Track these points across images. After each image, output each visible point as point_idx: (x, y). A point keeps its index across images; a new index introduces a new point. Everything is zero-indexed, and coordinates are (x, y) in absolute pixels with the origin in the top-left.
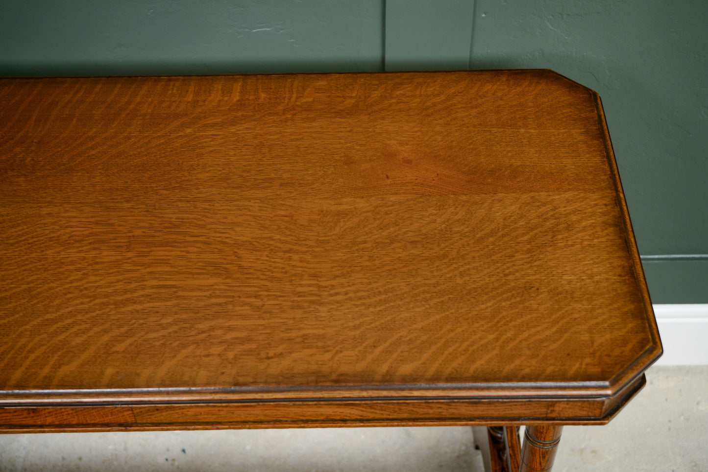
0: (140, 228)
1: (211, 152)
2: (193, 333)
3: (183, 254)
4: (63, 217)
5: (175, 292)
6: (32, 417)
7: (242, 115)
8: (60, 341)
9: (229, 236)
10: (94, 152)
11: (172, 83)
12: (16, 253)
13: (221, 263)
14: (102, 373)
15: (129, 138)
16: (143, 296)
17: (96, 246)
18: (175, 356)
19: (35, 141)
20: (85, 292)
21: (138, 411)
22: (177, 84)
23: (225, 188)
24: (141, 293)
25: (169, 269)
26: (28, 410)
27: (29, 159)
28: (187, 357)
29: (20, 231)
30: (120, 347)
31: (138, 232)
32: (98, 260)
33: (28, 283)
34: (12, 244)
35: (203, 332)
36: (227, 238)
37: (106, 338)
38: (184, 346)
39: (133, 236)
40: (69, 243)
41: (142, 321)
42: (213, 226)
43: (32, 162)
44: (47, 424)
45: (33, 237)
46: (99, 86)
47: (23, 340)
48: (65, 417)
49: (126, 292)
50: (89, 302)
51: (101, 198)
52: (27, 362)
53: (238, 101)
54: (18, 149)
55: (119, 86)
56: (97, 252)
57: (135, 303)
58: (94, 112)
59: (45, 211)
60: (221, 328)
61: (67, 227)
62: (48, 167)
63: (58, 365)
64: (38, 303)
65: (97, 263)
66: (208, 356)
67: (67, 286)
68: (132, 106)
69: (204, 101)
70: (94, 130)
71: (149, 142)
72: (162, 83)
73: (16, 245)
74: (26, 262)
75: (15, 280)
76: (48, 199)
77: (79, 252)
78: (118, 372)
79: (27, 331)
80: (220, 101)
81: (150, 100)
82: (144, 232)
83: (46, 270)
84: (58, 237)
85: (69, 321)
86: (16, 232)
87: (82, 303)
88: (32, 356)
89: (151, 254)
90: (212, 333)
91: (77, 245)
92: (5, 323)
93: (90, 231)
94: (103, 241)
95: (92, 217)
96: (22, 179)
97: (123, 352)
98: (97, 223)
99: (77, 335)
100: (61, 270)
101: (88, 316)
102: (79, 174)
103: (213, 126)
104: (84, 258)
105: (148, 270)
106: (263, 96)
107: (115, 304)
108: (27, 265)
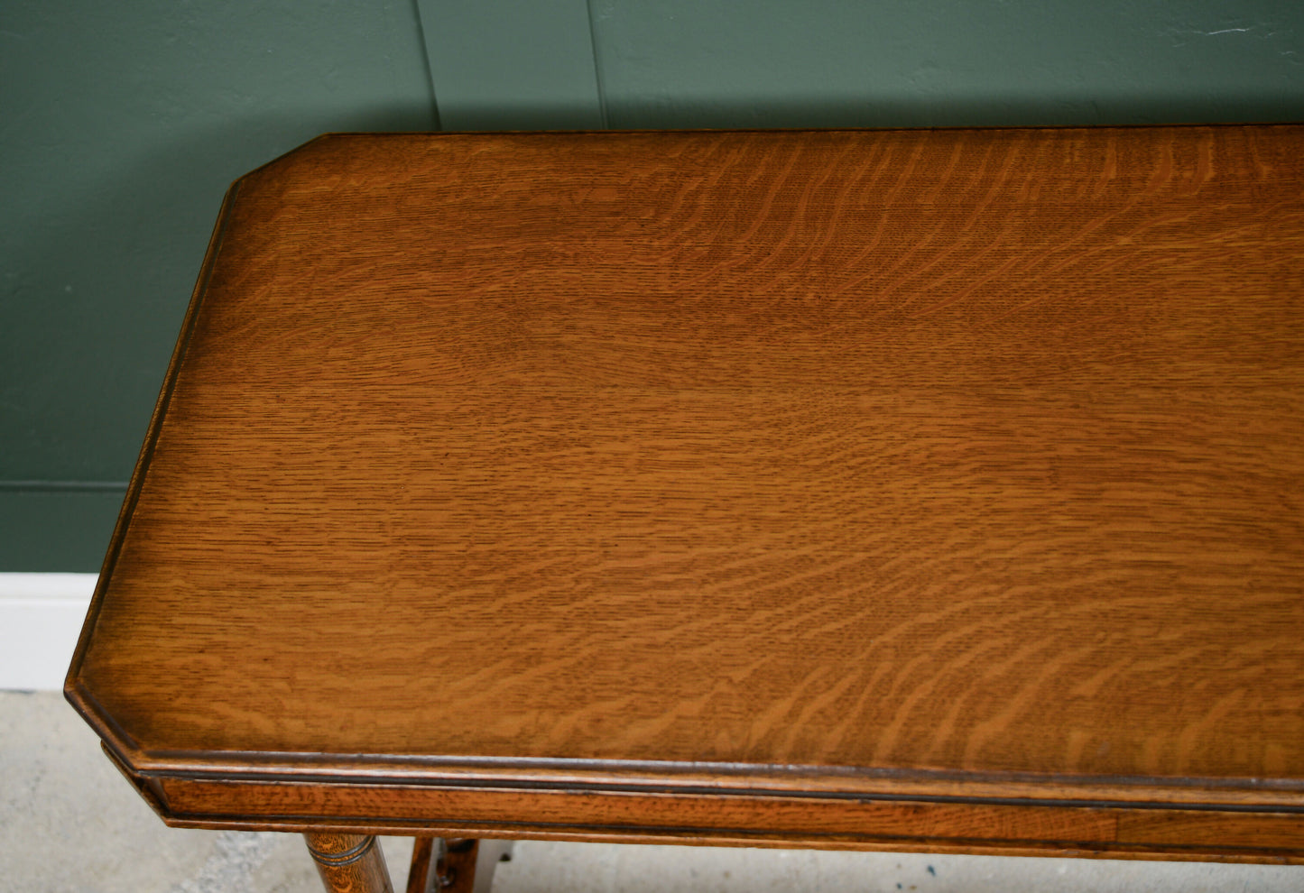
0: (1070, 440)
1: (1182, 284)
2: (1231, 664)
3: (1172, 497)
4: (905, 415)
5: (1174, 577)
6: (910, 821)
7: (1229, 210)
8: (960, 670)
9: (1259, 462)
10: (938, 283)
11: (1067, 143)
12: (828, 487)
13: (1256, 519)
14: (1062, 740)
15: (1005, 256)
16: (1109, 582)
17: (986, 475)
18: (1205, 711)
19: (814, 258)
20: (985, 570)
21: (1131, 818)
22: (1079, 143)
23: (1229, 362)
24: (1102, 576)
25: (1146, 527)
26: (907, 807)
27: (811, 296)
28: (1231, 714)
29: (826, 441)
30: (1087, 687)
31: (1067, 450)
32: (996, 506)
33: (867, 549)
34: (817, 469)
35: (1253, 663)
36: (1256, 466)
37: (1053, 667)
38: (1221, 691)
39: (1059, 458)
40: (930, 469)
41: (1117, 636)
42: (1223, 441)
43: (817, 302)
44: (933, 834)
45: (854, 456)
46: (920, 148)
47: (885, 667)
48: (974, 825)
49: (1071, 572)
50: (1001, 592)
51: (975, 378)
52: (903, 712)
53: (1214, 180)
54: (783, 276)
55: (959, 147)
56: (992, 488)
57: (1094, 596)
58: (919, 201)
59: (867, 402)
60: (1290, 655)
61: (917, 436)
62: (852, 313)
63: (967, 722)
64: (896, 590)
65: (995, 512)
66: (1277, 713)
67: (948, 557)
68: (995, 189)
69: (1143, 180)
70: (929, 238)
71: (1046, 264)
72: (1047, 143)
73: (825, 470)
74: (852, 506)
75: (839, 541)
76: (868, 379)
77: (956, 487)
78: (1094, 740)
79: (886, 647)
80: (1175, 179)
81: (1029, 177)
82: (1079, 450)
83: (895, 523)
84: (905, 455)
85: (968, 630)
86: (819, 443)
87: (986, 594)
88: (911, 700)
89: (1106, 494)
90: (1271, 666)
91: (947, 472)
92: (839, 629)
93: (968, 445)
94: (999, 467)
95: (964, 416)
96: (805, 335)
97: (1096, 697)
98: (978, 429)
99: (990, 658)
100: (928, 524)
101: (1005, 620)
102: (918, 327)
103: (1174, 230)
104: (969, 502)
105: (1107, 528)
106: (1266, 169)
107: (1054, 596)
108: (854, 511)
